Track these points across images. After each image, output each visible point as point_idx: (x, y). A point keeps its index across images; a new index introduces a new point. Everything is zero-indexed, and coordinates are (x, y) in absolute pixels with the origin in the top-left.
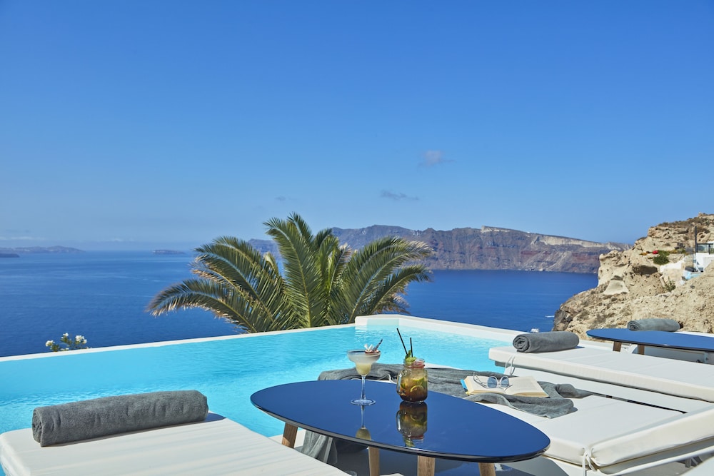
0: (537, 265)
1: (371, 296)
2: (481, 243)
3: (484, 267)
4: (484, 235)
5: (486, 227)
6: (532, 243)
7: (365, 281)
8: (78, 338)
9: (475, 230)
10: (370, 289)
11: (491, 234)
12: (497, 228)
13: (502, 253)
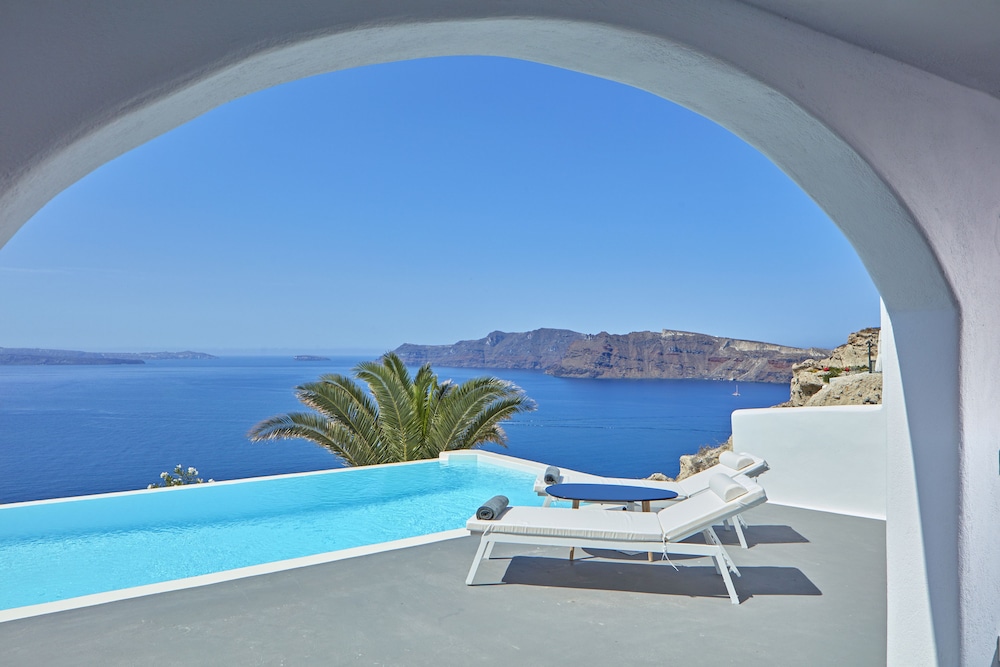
0: (727, 374)
1: (465, 431)
2: (662, 348)
3: (665, 376)
4: (665, 339)
5: (668, 331)
6: (721, 348)
7: (457, 417)
8: (191, 470)
9: (654, 334)
10: (463, 424)
11: (674, 339)
12: (680, 332)
13: (686, 360)
